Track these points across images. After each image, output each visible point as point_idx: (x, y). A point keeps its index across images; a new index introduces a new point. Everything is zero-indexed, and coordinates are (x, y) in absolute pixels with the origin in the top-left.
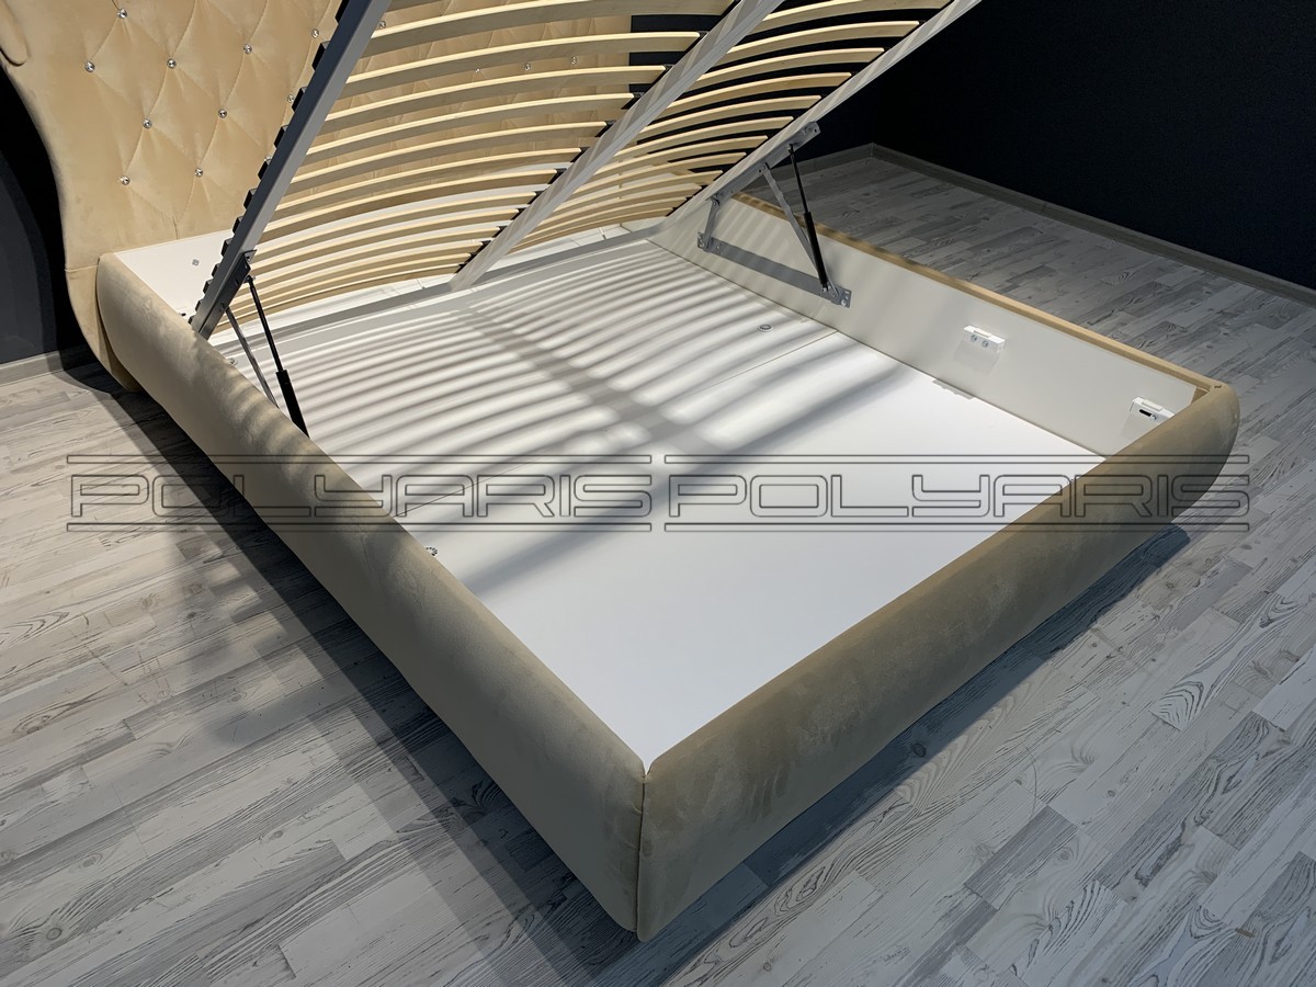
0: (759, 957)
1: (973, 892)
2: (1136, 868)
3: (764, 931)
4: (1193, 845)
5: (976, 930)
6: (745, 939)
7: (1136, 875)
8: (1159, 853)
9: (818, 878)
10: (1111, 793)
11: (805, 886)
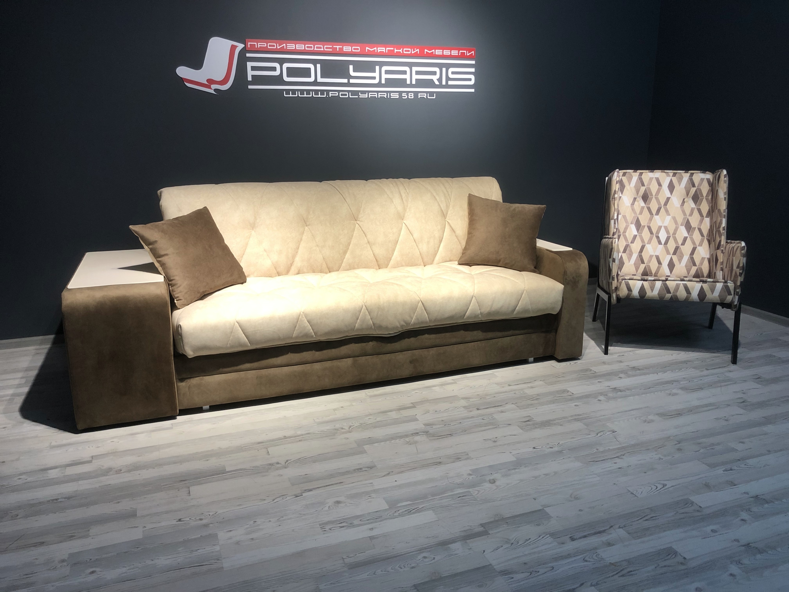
0: (370, 526)
1: (482, 527)
2: (571, 535)
3: (378, 519)
4: (611, 534)
5: (476, 538)
6: (368, 520)
7: (570, 537)
8: (590, 532)
9: (414, 509)
10: (580, 510)
11: (405, 511)
